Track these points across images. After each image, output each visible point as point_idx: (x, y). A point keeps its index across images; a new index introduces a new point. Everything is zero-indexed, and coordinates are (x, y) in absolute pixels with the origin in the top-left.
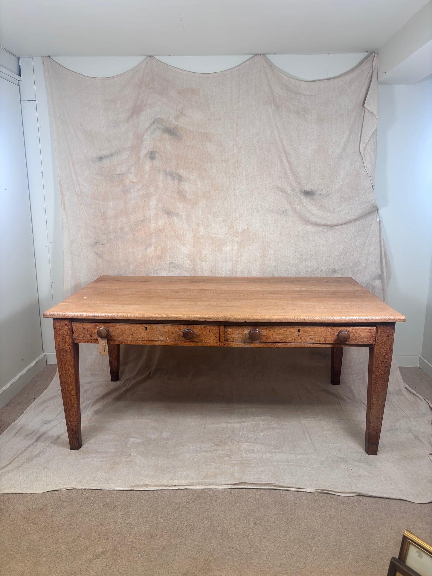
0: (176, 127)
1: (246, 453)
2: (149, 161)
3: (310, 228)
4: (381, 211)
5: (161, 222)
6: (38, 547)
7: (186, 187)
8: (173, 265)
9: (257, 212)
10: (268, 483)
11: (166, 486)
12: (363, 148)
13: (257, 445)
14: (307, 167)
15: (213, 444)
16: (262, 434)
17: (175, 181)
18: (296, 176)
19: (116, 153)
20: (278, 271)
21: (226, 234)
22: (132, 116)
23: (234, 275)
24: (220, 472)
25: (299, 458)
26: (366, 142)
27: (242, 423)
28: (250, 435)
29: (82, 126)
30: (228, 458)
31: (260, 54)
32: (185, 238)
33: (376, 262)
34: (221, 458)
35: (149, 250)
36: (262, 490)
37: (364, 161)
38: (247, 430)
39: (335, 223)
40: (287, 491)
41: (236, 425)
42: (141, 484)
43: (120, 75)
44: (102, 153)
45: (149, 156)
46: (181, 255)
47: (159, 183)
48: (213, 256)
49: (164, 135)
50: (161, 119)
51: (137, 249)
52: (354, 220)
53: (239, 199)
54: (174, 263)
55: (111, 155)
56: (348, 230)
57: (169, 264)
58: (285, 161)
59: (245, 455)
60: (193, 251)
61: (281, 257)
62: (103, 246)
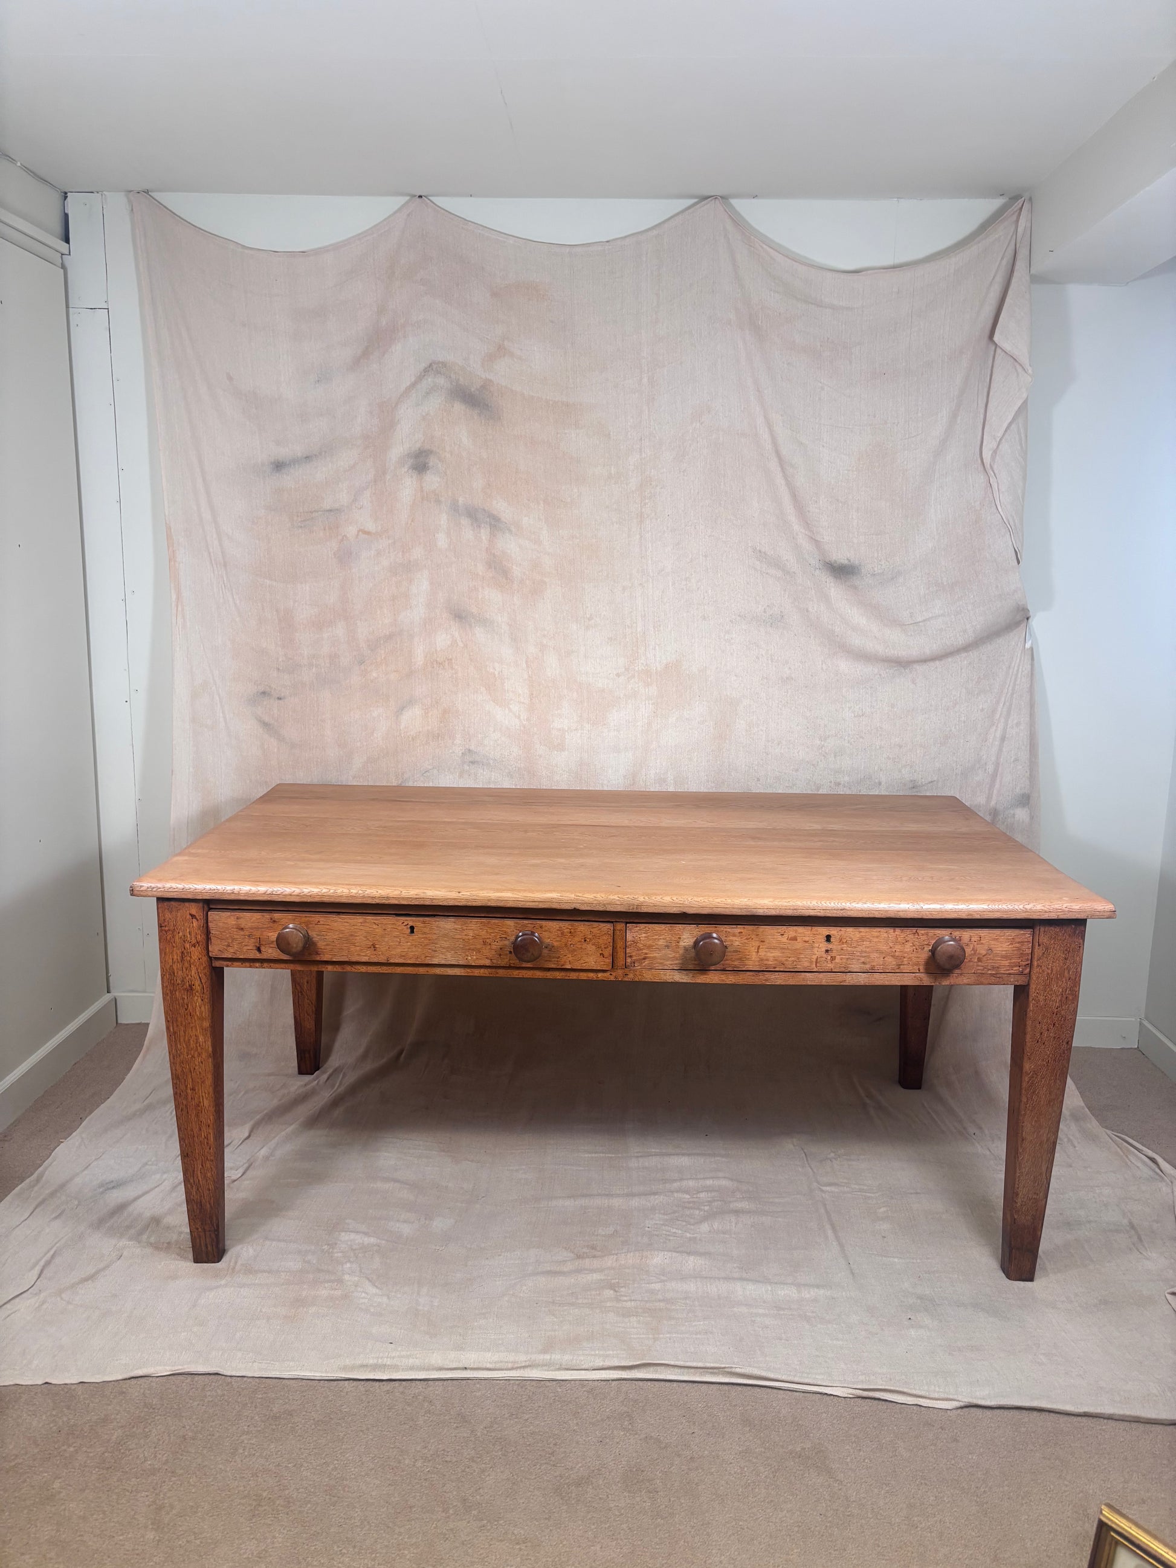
0: (486, 385)
1: (662, 1281)
2: (412, 477)
3: (844, 665)
4: (1037, 622)
5: (441, 640)
6: (80, 1536)
7: (510, 546)
8: (472, 759)
9: (704, 618)
10: (723, 1366)
11: (441, 1369)
12: (991, 452)
13: (692, 1258)
14: (838, 500)
15: (572, 1255)
16: (705, 1227)
17: (482, 531)
18: (809, 522)
19: (320, 454)
20: (758, 780)
21: (618, 675)
22: (366, 353)
23: (640, 787)
24: (588, 1331)
25: (808, 1296)
26: (1000, 434)
27: (652, 1197)
28: (674, 1230)
29: (230, 378)
30: (612, 1292)
31: (715, 197)
32: (505, 684)
33: (1018, 760)
34: (594, 1293)
35: (407, 716)
36: (705, 1386)
37: (995, 486)
38: (666, 1217)
39: (915, 653)
40: (775, 1391)
41: (635, 1202)
42: (371, 1362)
43: (336, 247)
44: (284, 452)
45: (411, 461)
46: (494, 731)
47: (436, 535)
48: (581, 736)
49: (453, 407)
50: (444, 364)
51: (375, 714)
52: (966, 648)
53: (652, 582)
54: (475, 753)
55: (308, 458)
56: (951, 675)
57: (461, 755)
58: (780, 481)
59: (657, 1286)
60: (528, 720)
61: (768, 741)
62: (280, 701)
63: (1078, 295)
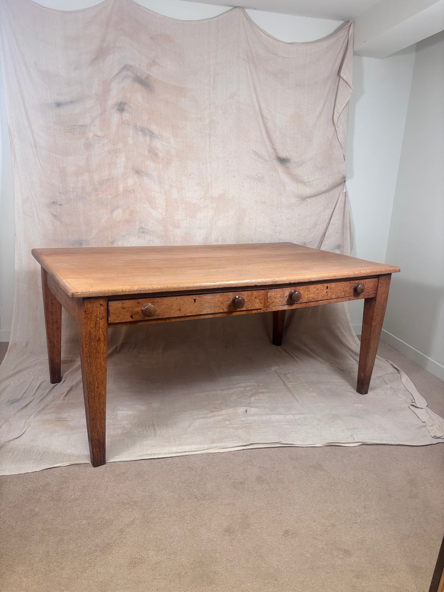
0: (148, 77)
1: (245, 417)
2: (117, 114)
5: (130, 182)
7: (158, 144)
8: (143, 231)
9: (234, 177)
10: (278, 441)
11: (176, 453)
12: (337, 118)
13: (253, 408)
14: (282, 134)
15: (209, 411)
17: (147, 137)
18: (272, 141)
19: (77, 101)
20: (252, 240)
21: (201, 198)
22: (97, 58)
23: (209, 243)
24: (225, 435)
25: (297, 417)
26: (340, 112)
27: (231, 390)
29: (36, 64)
30: (229, 422)
31: (240, 7)
32: (156, 201)
34: (222, 423)
35: (116, 213)
36: (273, 449)
37: (338, 131)
38: (238, 396)
40: (297, 448)
41: (225, 392)
42: (150, 453)
43: (84, 11)
44: (61, 99)
45: (117, 107)
46: (152, 220)
47: (128, 138)
48: (186, 223)
49: (135, 85)
50: (131, 66)
51: (102, 212)
53: (214, 162)
54: (144, 228)
55: (71, 102)
57: (138, 229)
58: (262, 125)
59: (244, 419)
60: (165, 215)
61: (256, 226)
62: (61, 206)
63: (367, 62)
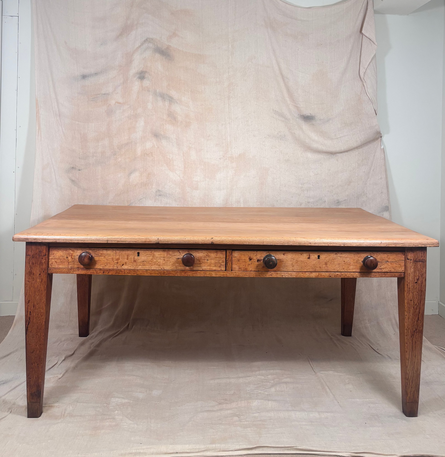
0: (168, 47)
2: (138, 81)
3: (310, 155)
4: (385, 138)
5: (148, 145)
7: (177, 108)
8: (159, 194)
9: (254, 136)
12: (363, 73)
14: (306, 92)
16: (273, 390)
17: (166, 102)
18: (294, 100)
19: (101, 72)
20: (277, 201)
21: (220, 159)
22: (121, 34)
26: (366, 67)
28: (260, 391)
29: (66, 43)
32: (174, 163)
33: (382, 193)
35: (133, 176)
37: (365, 85)
39: (338, 149)
44: (86, 71)
45: (138, 76)
46: (169, 182)
47: (147, 104)
48: (205, 184)
49: (155, 55)
50: (152, 39)
51: (119, 176)
52: (357, 148)
53: (234, 122)
54: (161, 191)
55: (96, 74)
56: (352, 158)
57: (155, 192)
60: (183, 177)
62: (80, 171)
63: (391, 19)
